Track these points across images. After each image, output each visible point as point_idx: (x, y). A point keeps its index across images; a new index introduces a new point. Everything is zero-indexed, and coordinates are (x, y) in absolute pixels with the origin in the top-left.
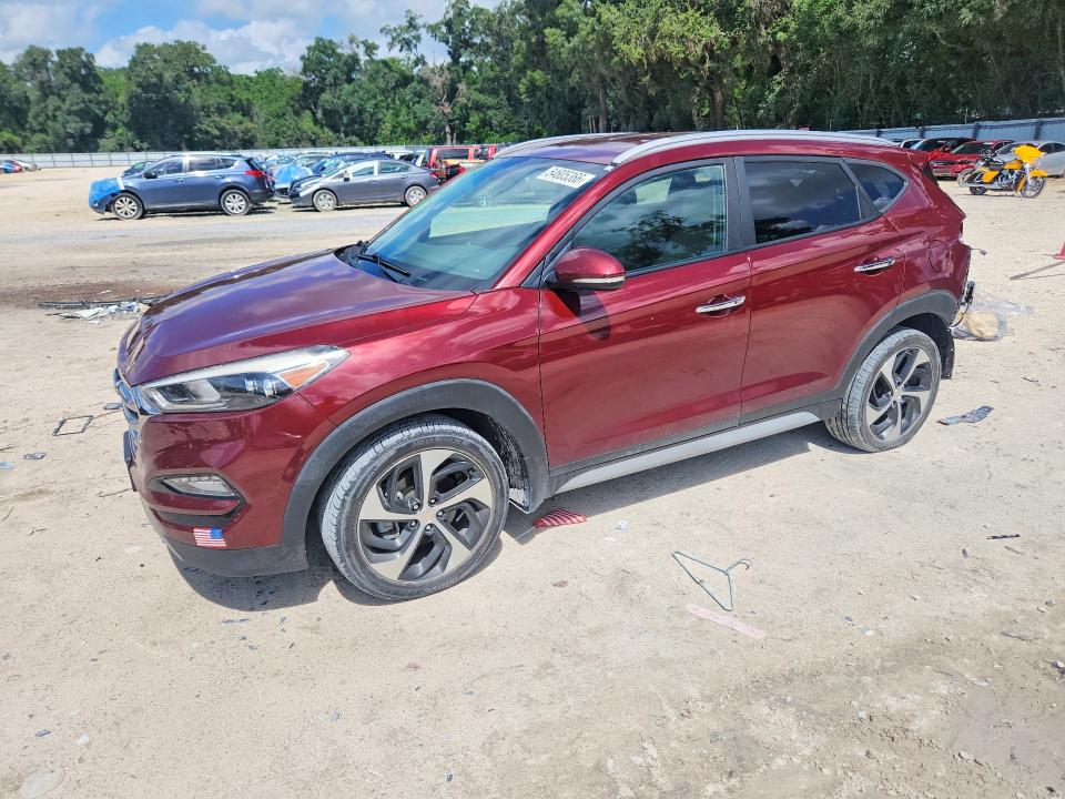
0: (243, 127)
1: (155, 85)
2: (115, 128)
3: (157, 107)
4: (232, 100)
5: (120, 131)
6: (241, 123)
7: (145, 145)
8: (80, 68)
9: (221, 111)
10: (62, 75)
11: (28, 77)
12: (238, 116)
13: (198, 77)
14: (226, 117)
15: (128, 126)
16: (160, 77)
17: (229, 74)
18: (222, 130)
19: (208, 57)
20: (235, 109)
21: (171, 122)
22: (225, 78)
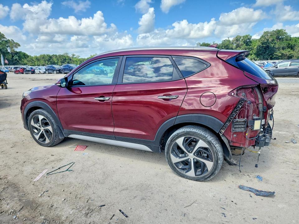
0: (289, 53)
1: (266, 42)
2: (251, 54)
3: (264, 49)
4: (289, 45)
5: (252, 55)
6: (289, 52)
7: (258, 59)
8: (247, 40)
9: (283, 49)
10: (242, 42)
11: (235, 43)
12: (289, 50)
13: (280, 39)
14: (285, 50)
15: (255, 54)
16: (268, 40)
17: (291, 37)
18: (282, 54)
19: (285, 33)
20: (288, 47)
21: (267, 52)
22: (289, 38)
